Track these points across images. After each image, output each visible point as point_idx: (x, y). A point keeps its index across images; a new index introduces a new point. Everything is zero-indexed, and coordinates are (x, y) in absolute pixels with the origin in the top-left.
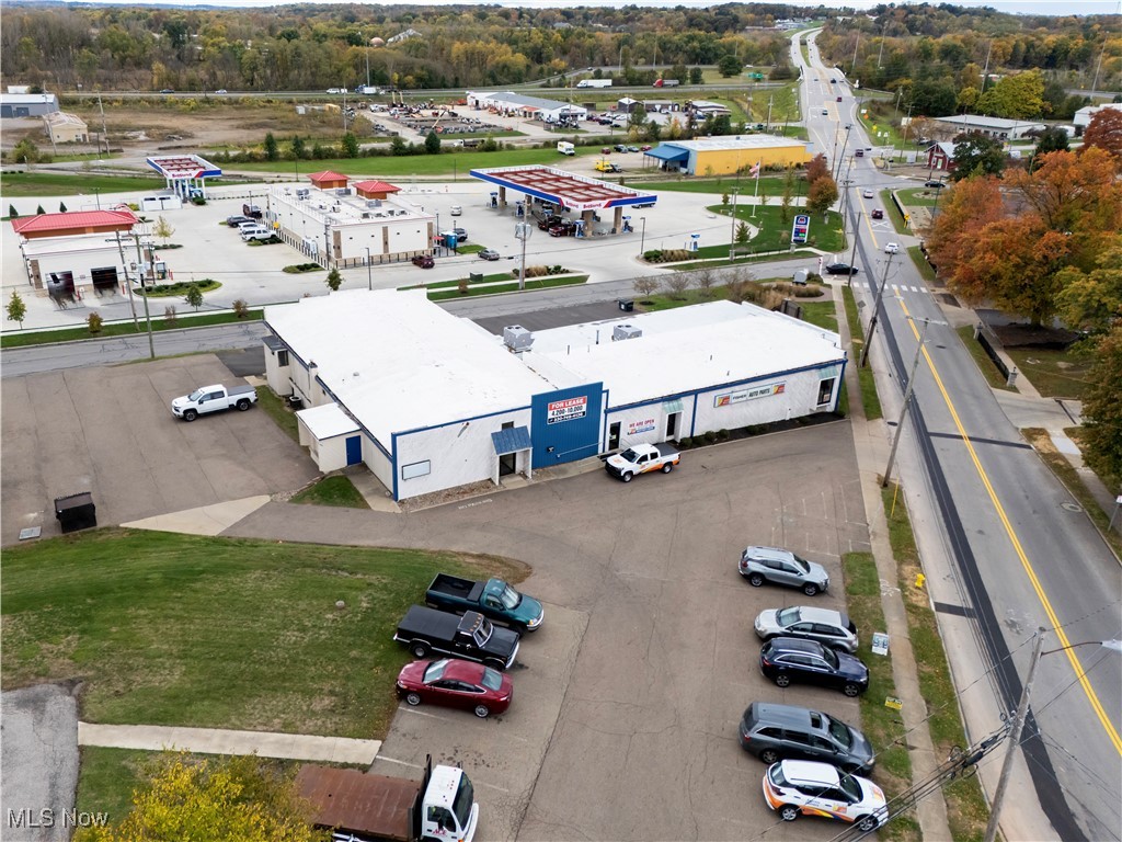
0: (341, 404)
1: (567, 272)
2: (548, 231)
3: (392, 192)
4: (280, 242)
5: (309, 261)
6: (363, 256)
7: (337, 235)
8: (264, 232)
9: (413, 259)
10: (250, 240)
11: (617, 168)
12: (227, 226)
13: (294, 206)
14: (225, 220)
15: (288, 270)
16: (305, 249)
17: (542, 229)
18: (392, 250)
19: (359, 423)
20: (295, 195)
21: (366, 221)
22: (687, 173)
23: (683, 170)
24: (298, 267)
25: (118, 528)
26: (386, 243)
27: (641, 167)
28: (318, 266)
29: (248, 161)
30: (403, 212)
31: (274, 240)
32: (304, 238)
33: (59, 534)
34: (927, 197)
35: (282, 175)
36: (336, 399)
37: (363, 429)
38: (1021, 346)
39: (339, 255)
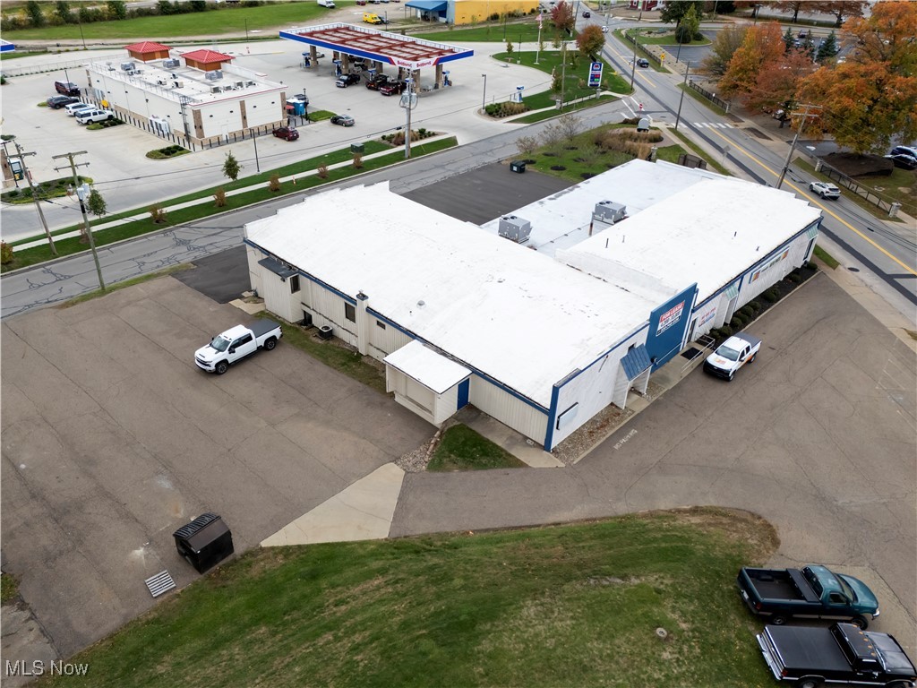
0: (425, 342)
1: (434, 134)
2: (377, 90)
3: (225, 61)
4: (121, 123)
5: (170, 144)
6: (224, 133)
7: (197, 115)
8: (100, 113)
9: (274, 132)
10: (87, 124)
11: (385, 20)
12: (47, 109)
13: (128, 82)
14: (45, 101)
15: (151, 155)
16: (157, 129)
17: (370, 88)
18: (251, 125)
19: (468, 366)
20: (119, 69)
21: (218, 96)
22: (447, 22)
23: (442, 20)
24: (162, 151)
25: (262, 549)
26: (244, 118)
27: (404, 17)
28: (182, 149)
29: (13, 29)
30: (250, 83)
31: (113, 122)
32: (151, 118)
33: (197, 577)
34: (652, 36)
35: (61, 42)
36: (414, 336)
37: (475, 371)
38: (861, 175)
39: (201, 135)
